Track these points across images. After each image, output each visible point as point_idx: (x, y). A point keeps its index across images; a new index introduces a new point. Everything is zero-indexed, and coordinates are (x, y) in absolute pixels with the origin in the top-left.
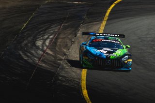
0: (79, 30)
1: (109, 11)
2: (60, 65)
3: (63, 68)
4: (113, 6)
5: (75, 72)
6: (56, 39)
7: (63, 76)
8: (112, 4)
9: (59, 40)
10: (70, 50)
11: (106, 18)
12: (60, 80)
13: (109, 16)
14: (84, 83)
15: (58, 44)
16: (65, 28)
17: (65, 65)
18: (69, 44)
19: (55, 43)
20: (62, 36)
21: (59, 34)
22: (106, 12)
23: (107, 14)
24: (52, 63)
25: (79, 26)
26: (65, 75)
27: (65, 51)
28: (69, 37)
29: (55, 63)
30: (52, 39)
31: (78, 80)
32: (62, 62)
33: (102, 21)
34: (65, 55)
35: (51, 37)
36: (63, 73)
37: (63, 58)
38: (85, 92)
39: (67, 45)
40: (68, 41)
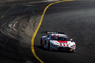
1: (46, 9)
3: (22, 38)
4: (47, 7)
5: (28, 40)
9: (20, 24)
10: (26, 29)
11: (44, 13)
12: (20, 44)
15: (20, 26)
16: (23, 18)
17: (23, 37)
18: (25, 26)
19: (18, 25)
20: (21, 22)
21: (20, 21)
23: (45, 11)
24: (16, 36)
25: (30, 17)
27: (23, 29)
28: (25, 22)
30: (17, 24)
31: (29, 44)
32: (21, 35)
33: (42, 14)
34: (23, 31)
35: (16, 22)
36: (22, 41)
37: (22, 33)
38: (33, 50)
39: (24, 27)
40: (25, 24)
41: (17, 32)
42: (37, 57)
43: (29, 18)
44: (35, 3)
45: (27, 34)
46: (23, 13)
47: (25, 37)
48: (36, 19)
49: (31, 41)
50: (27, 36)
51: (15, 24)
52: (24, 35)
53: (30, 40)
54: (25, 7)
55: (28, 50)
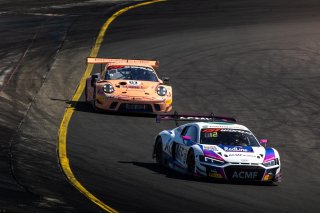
0: (54, 60)
1: (105, 28)
2: (22, 117)
3: (27, 123)
4: (111, 20)
5: (49, 130)
6: (16, 74)
7: (27, 136)
8: (110, 16)
9: (21, 77)
10: (40, 93)
11: (99, 41)
12: (23, 142)
13: (104, 37)
14: (62, 147)
15: (19, 82)
16: (31, 57)
17: (31, 118)
18: (38, 83)
19: (15, 81)
20: (25, 70)
21: (20, 67)
22: (99, 30)
23: (102, 34)
24: (8, 114)
25: (54, 53)
26: (32, 134)
27: (30, 93)
28: (38, 71)
29: (13, 114)
30: (9, 76)
31: (53, 143)
32: (25, 113)
33: (92, 44)
34: (31, 100)
35: (7, 71)
36: (27, 131)
37: (28, 106)
38: (65, 162)
39: (34, 85)
40: (36, 78)
41: (11, 103)
42: (79, 185)
43: (49, 57)
44: (68, 6)
45: (45, 110)
46: (30, 41)
47: (36, 118)
48: (74, 61)
49: (56, 133)
50: (45, 115)
51: (3, 77)
52: (33, 111)
53: (53, 128)
54: (37, 21)
55: (48, 162)
